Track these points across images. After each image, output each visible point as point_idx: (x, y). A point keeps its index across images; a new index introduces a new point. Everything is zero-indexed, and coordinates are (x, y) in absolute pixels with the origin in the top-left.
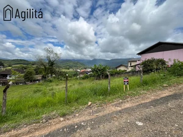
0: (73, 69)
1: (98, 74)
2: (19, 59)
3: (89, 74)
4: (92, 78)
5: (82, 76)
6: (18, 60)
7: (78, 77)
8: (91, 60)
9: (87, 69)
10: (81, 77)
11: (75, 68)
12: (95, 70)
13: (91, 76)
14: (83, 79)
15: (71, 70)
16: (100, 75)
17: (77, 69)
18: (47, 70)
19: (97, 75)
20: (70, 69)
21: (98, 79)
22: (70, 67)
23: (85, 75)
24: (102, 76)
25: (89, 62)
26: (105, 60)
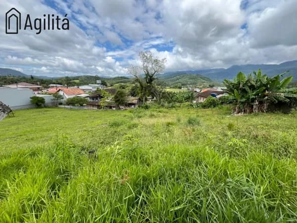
0: (187, 87)
1: (248, 99)
2: (120, 76)
3: (218, 97)
4: (225, 106)
5: (202, 100)
6: (118, 77)
7: (195, 102)
8: (226, 68)
9: (214, 88)
10: (201, 103)
11: (191, 86)
12: (237, 88)
13: (223, 101)
14: (204, 106)
15: (184, 89)
16: (253, 100)
17: (196, 87)
18: (144, 89)
19: (244, 100)
20: (182, 88)
21: (245, 112)
22: (182, 85)
23: (208, 98)
24: (261, 103)
25: (221, 73)
26: (263, 65)
